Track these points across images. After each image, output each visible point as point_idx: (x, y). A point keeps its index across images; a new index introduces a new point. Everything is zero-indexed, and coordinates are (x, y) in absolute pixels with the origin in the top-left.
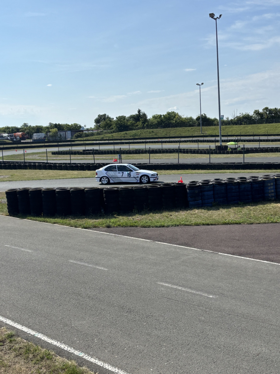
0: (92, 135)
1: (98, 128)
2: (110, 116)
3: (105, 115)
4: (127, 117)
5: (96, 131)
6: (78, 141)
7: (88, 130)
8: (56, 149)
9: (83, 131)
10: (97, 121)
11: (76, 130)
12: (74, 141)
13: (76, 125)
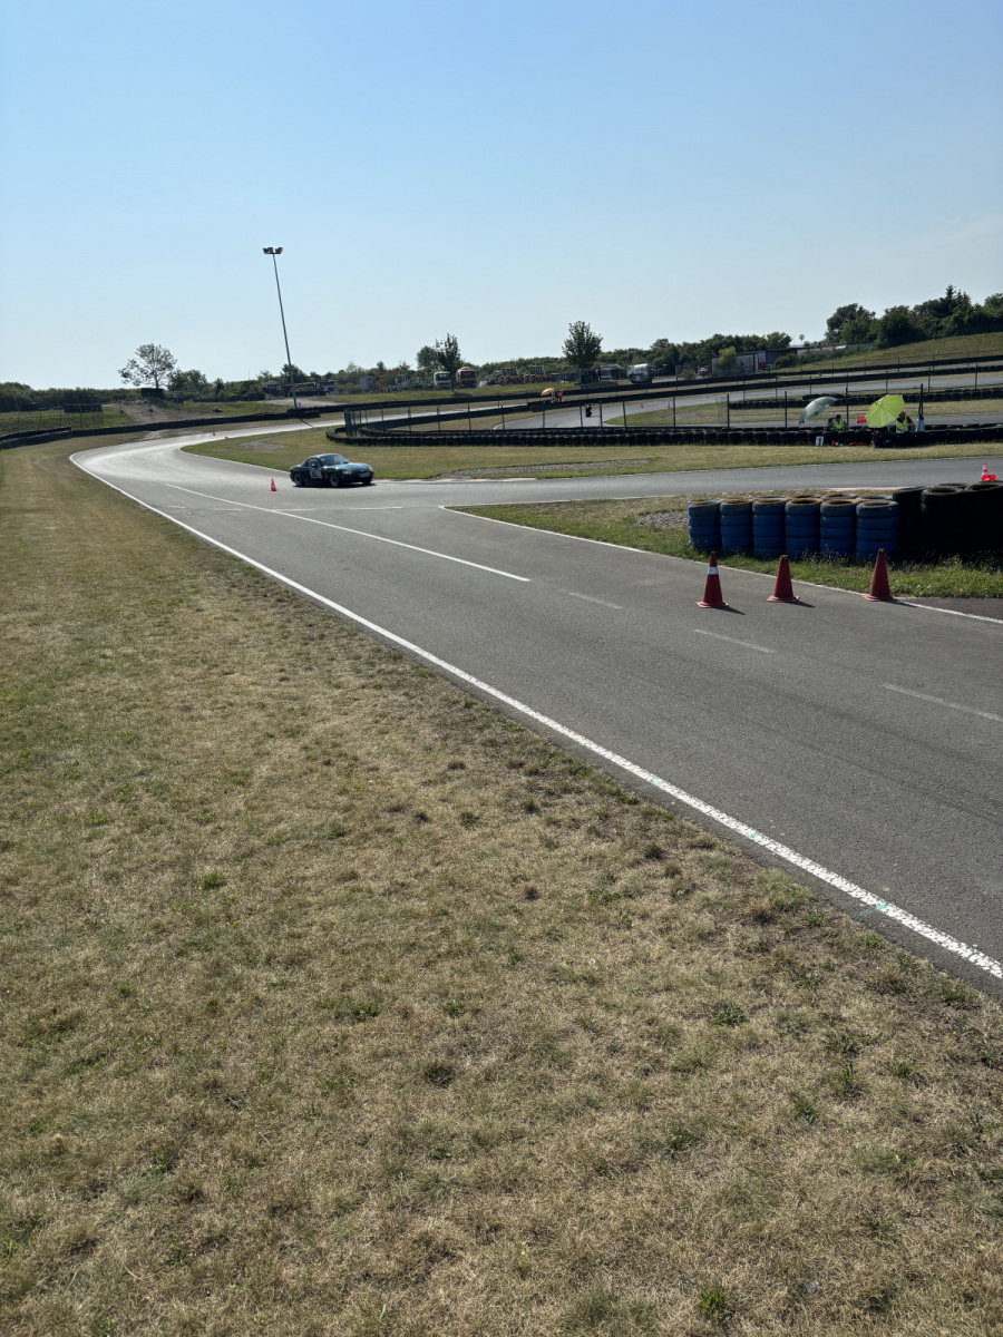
0: (821, 357)
1: (832, 338)
2: (865, 308)
3: (854, 306)
4: (911, 308)
5: (830, 349)
6: (785, 374)
7: (807, 346)
8: (736, 397)
9: (795, 350)
10: (833, 323)
11: (777, 347)
12: (774, 375)
13: (776, 337)
